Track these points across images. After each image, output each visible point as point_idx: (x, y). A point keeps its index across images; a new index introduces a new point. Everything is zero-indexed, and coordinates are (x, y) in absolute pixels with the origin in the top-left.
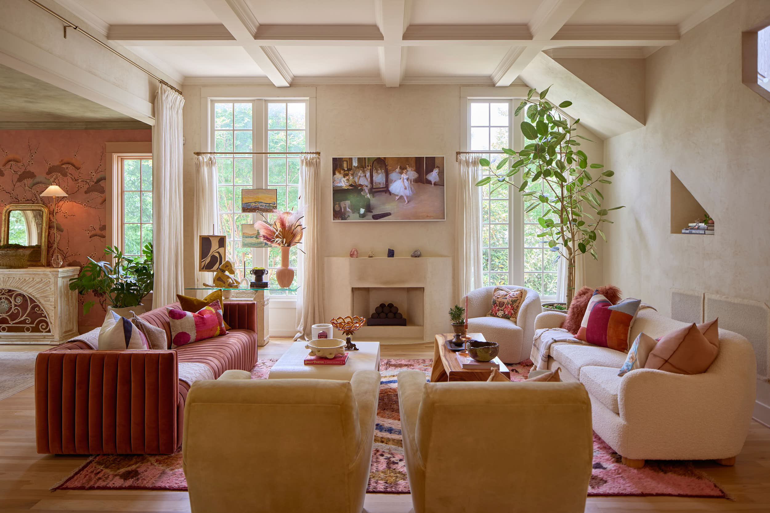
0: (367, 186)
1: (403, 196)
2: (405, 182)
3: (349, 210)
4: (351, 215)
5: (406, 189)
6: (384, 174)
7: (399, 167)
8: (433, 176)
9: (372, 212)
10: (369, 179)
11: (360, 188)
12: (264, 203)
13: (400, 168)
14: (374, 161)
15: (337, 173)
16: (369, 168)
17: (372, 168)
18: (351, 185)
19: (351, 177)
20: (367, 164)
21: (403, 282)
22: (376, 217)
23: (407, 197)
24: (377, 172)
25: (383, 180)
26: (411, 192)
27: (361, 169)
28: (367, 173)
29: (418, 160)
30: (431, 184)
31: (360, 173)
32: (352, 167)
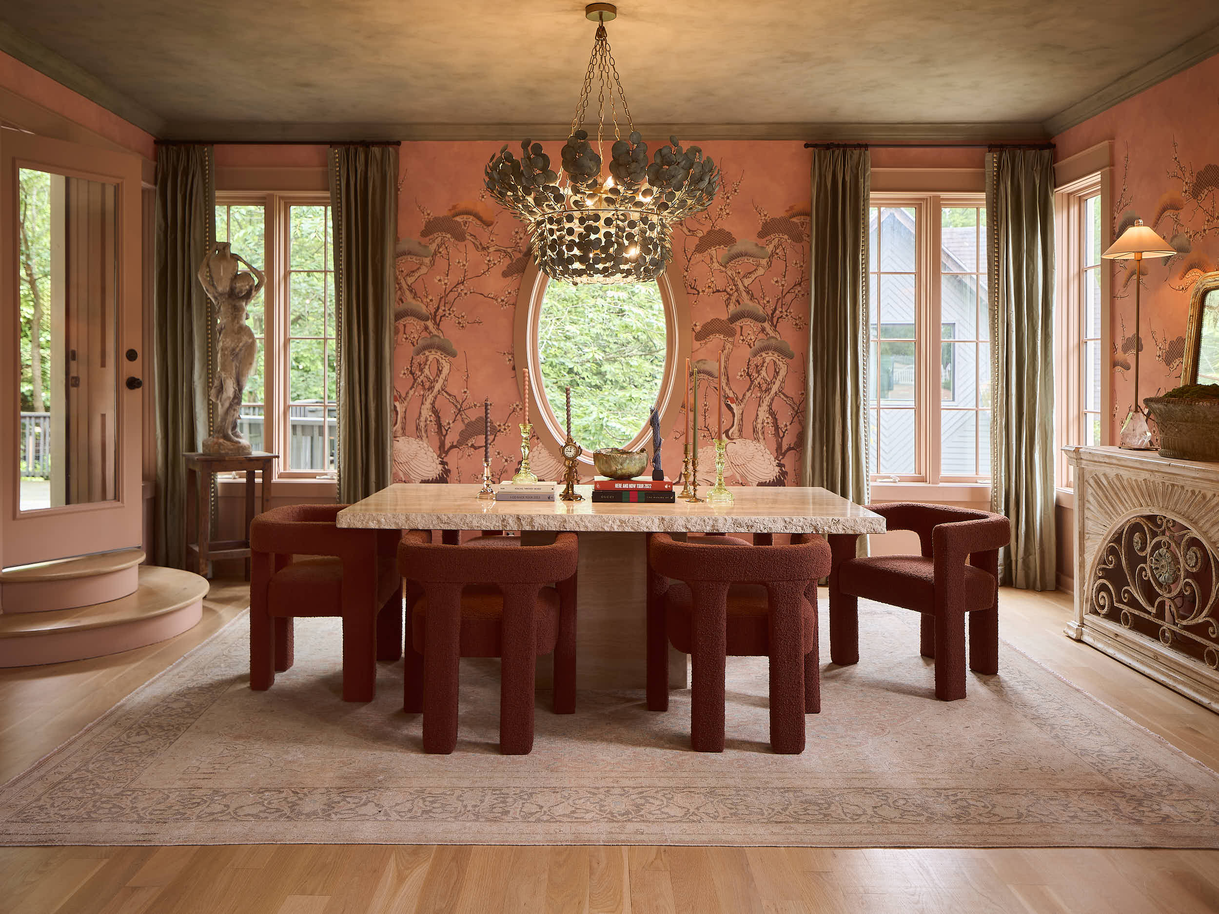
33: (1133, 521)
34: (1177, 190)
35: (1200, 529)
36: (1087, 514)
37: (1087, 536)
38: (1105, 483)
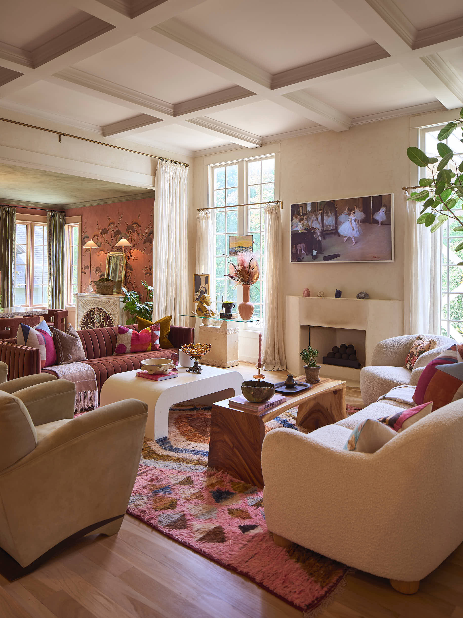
0: (319, 229)
1: (351, 237)
2: (352, 223)
3: (304, 252)
4: (306, 257)
5: (353, 230)
6: (334, 217)
7: (347, 208)
8: (380, 215)
9: (323, 254)
10: (321, 223)
11: (313, 231)
12: (244, 248)
13: (348, 210)
14: (325, 205)
15: (294, 218)
16: (321, 211)
17: (323, 212)
18: (306, 229)
19: (306, 222)
20: (319, 209)
21: (346, 323)
22: (327, 258)
23: (355, 238)
24: (327, 215)
25: (333, 222)
26: (358, 233)
27: (314, 213)
28: (319, 216)
29: (366, 200)
30: (378, 224)
31: (314, 217)
32: (306, 212)
33: (91, 310)
34: (98, 232)
35: (105, 309)
36: (79, 309)
37: (79, 315)
38: (84, 301)
